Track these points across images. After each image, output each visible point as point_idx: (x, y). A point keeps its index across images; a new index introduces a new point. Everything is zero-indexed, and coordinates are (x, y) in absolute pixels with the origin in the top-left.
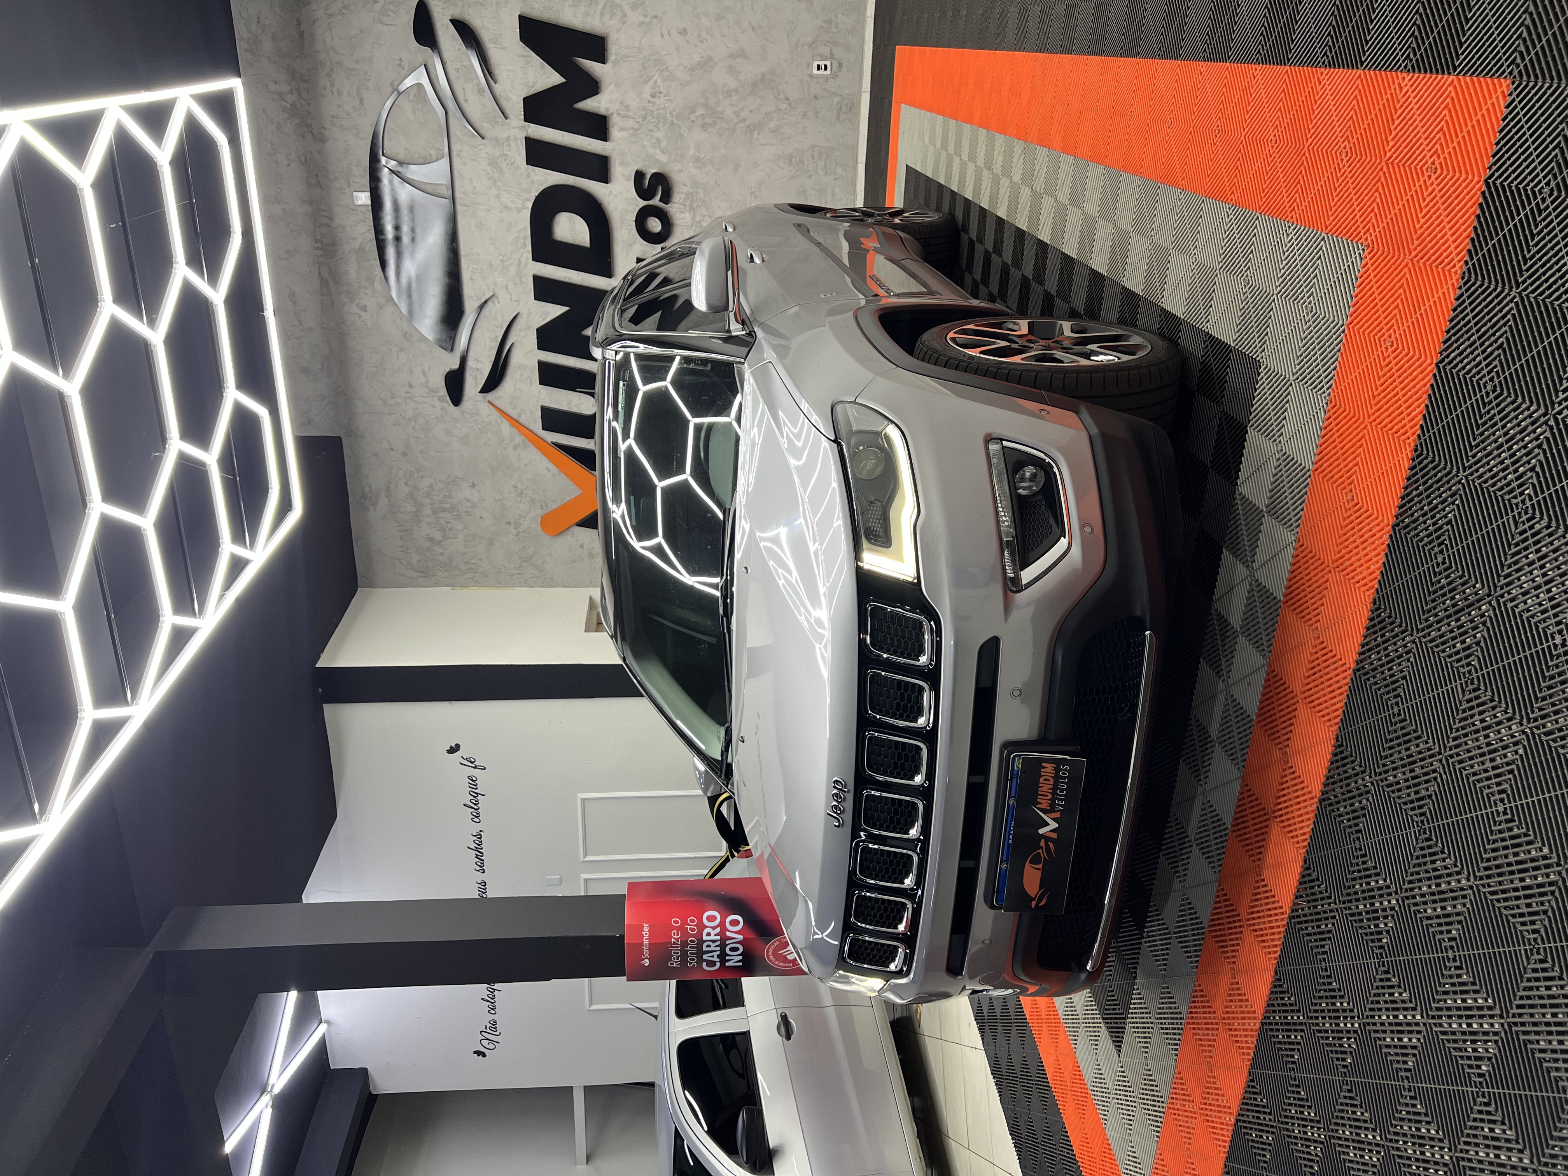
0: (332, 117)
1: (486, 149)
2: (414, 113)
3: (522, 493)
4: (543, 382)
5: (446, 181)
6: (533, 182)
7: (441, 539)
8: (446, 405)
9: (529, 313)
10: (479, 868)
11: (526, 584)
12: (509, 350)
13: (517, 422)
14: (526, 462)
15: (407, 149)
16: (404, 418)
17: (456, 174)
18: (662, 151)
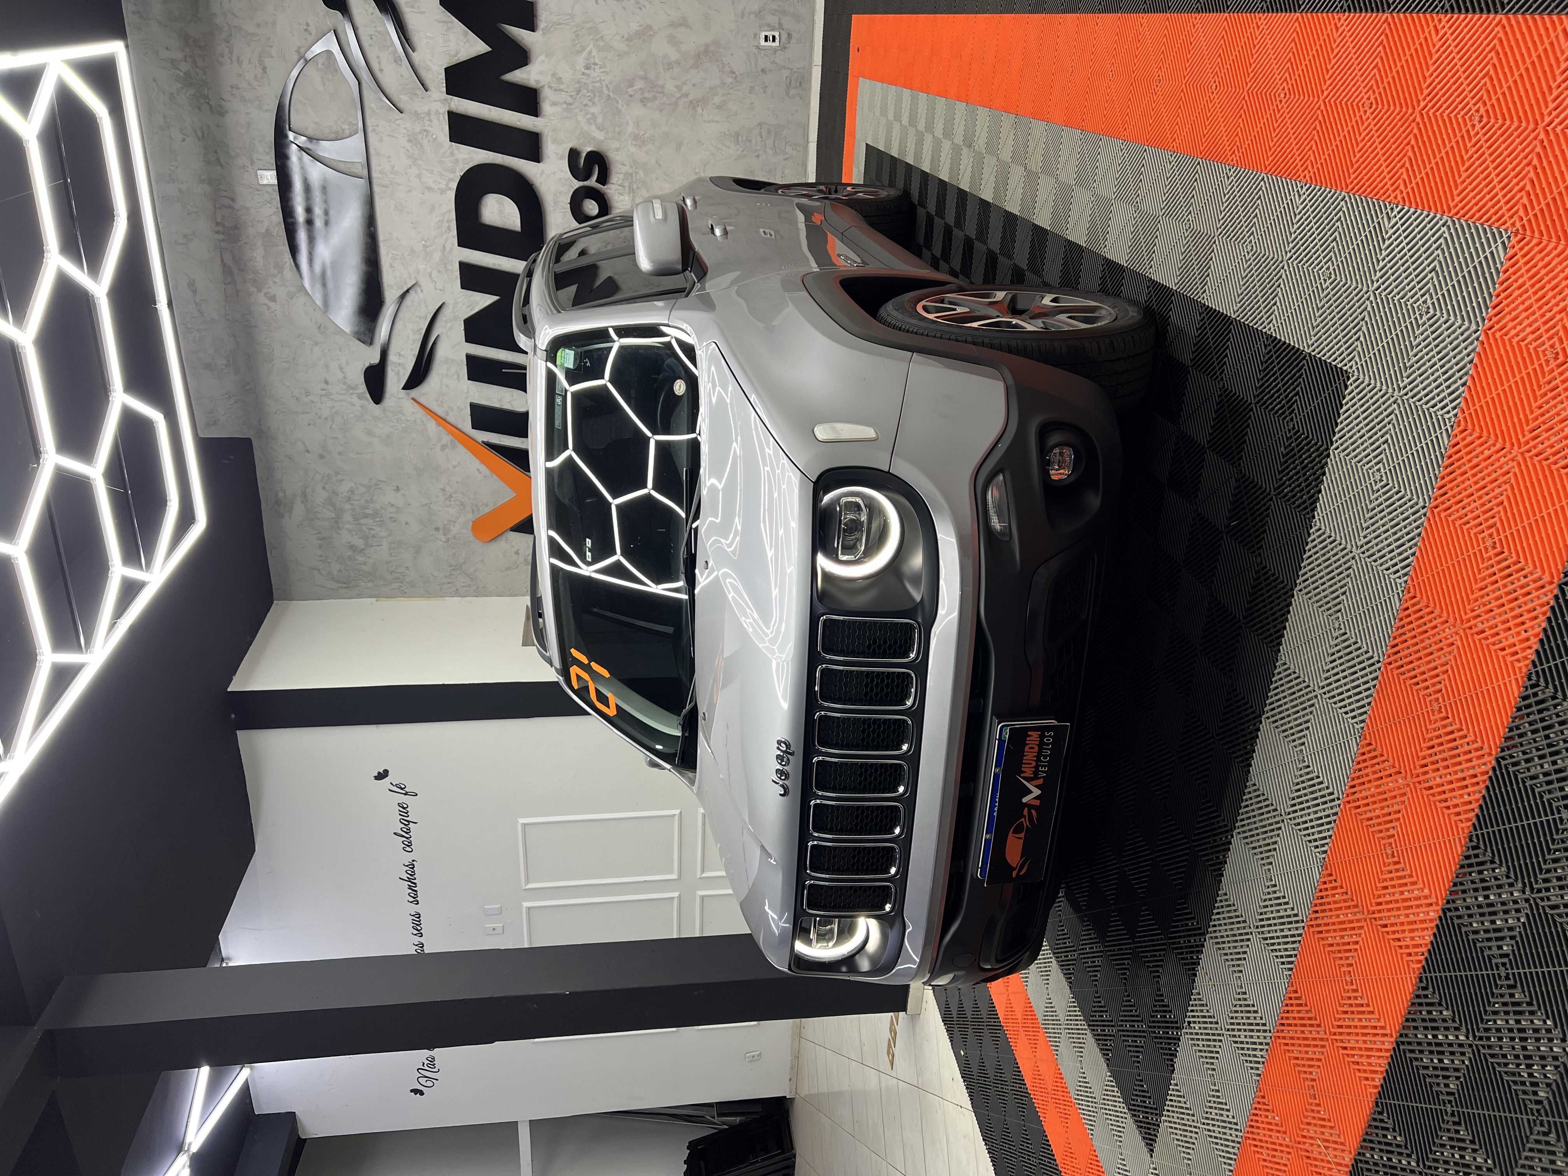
0: (232, 87)
1: (404, 124)
2: (324, 84)
3: (451, 496)
4: (472, 377)
5: (362, 159)
6: (457, 161)
7: (363, 547)
8: (366, 403)
9: (456, 303)
10: (412, 899)
11: (457, 593)
12: (434, 343)
13: (445, 420)
14: (455, 463)
15: (316, 123)
16: (320, 418)
17: (372, 151)
18: (598, 128)
